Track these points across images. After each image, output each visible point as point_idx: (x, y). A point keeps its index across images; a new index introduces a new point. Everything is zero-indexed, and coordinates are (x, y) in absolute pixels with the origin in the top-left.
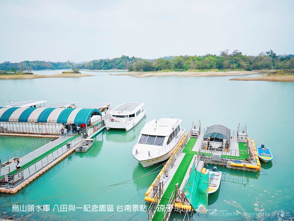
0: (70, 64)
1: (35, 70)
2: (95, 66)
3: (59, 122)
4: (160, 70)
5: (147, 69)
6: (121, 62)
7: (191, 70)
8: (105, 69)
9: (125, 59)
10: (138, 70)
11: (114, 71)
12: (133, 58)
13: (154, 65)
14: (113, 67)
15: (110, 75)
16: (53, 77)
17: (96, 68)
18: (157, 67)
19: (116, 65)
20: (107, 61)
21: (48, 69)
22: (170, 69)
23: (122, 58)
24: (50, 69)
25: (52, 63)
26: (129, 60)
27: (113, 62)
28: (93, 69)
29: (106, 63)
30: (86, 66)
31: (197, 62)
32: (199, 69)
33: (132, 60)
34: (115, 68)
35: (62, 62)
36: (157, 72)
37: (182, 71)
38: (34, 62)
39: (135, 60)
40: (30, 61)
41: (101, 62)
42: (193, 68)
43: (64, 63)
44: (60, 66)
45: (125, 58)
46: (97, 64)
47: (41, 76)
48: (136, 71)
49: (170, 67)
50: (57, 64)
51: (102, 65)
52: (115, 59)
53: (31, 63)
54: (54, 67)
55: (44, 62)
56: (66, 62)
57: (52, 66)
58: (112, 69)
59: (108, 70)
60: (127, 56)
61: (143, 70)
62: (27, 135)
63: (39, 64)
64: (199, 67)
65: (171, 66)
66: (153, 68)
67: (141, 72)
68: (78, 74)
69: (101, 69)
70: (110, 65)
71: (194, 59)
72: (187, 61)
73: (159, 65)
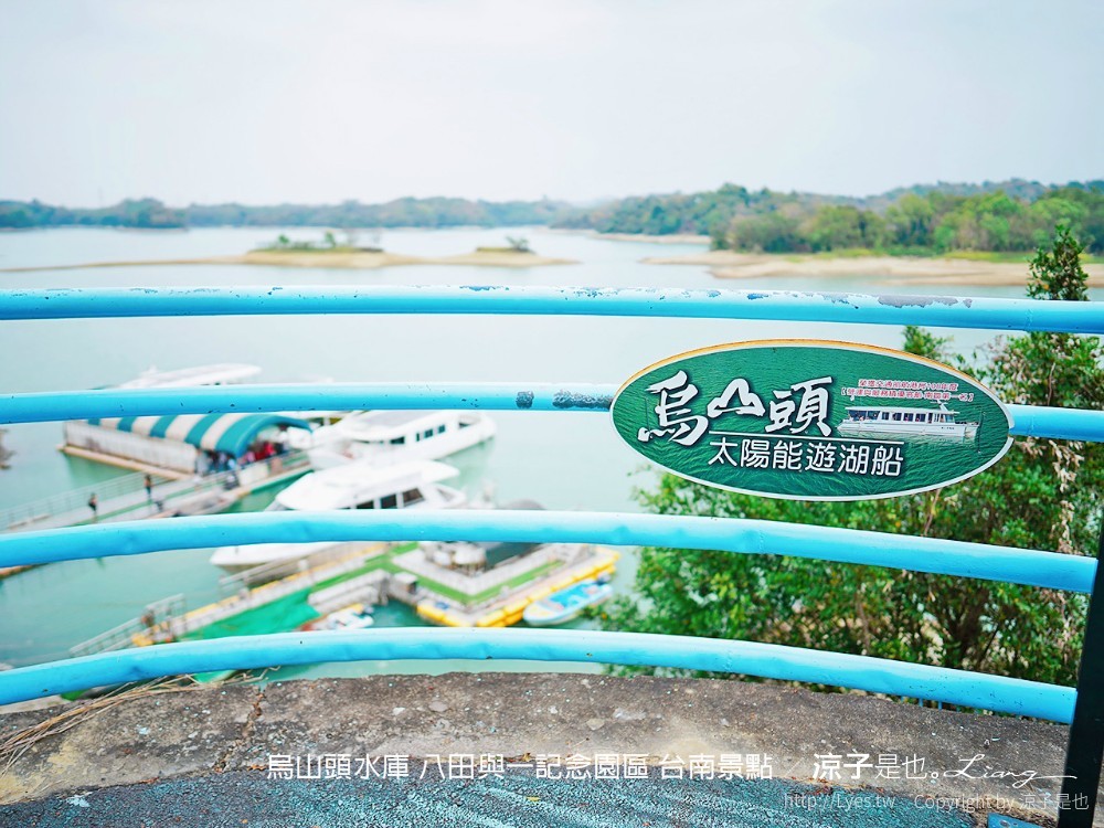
0: (549, 208)
2: (619, 219)
3: (188, 441)
4: (829, 249)
7: (957, 253)
9: (731, 199)
10: (743, 245)
12: (765, 192)
13: (808, 228)
15: (645, 261)
17: (622, 228)
18: (817, 236)
19: (695, 218)
20: (663, 205)
22: (869, 245)
26: (747, 203)
27: (687, 207)
28: (611, 230)
29: (657, 211)
30: (593, 220)
31: (990, 223)
32: (997, 249)
33: (757, 201)
34: (686, 229)
35: (523, 200)
37: (920, 255)
39: (768, 203)
41: (641, 207)
42: (970, 246)
45: (732, 194)
46: (630, 212)
49: (872, 237)
51: (644, 219)
53: (418, 206)
54: (492, 219)
55: (462, 200)
56: (536, 202)
57: (484, 214)
58: (677, 233)
59: (660, 238)
61: (759, 249)
63: (443, 209)
64: (996, 242)
65: (875, 234)
66: (803, 241)
67: (752, 254)
68: (523, 256)
69: (640, 231)
70: (671, 220)
71: (980, 208)
72: (948, 215)
73: (827, 231)
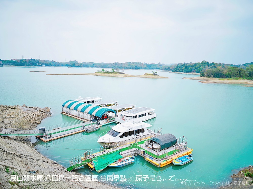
0: (160, 65)
1: (133, 69)
2: (177, 68)
3: (89, 113)
4: (231, 77)
5: (218, 75)
6: (200, 66)
8: (185, 72)
9: (204, 65)
11: (193, 74)
12: (213, 63)
13: (225, 72)
14: (193, 71)
15: (184, 78)
16: (137, 77)
17: (178, 71)
18: (227, 74)
19: (196, 69)
20: (188, 65)
21: (143, 68)
22: (241, 77)
23: (202, 63)
24: (144, 69)
25: (147, 64)
26: (208, 66)
27: (194, 66)
28: (175, 71)
29: (186, 67)
30: (171, 68)
33: (211, 65)
34: (194, 71)
35: (154, 64)
36: (226, 79)
38: (134, 63)
39: (214, 66)
40: (131, 62)
41: (182, 66)
43: (155, 64)
44: (152, 67)
45: (205, 63)
46: (180, 67)
47: (129, 75)
48: (207, 77)
50: (150, 65)
51: (183, 69)
52: (196, 64)
53: (131, 64)
54: (147, 67)
55: (141, 63)
56: (157, 64)
57: (145, 66)
58: (191, 72)
59: (187, 73)
60: (207, 61)
61: (213, 76)
62: (76, 117)
63: (136, 65)
65: (243, 74)
66: (224, 75)
67: (211, 78)
68: (156, 76)
69: (182, 72)
70: (190, 69)
73: (230, 73)
